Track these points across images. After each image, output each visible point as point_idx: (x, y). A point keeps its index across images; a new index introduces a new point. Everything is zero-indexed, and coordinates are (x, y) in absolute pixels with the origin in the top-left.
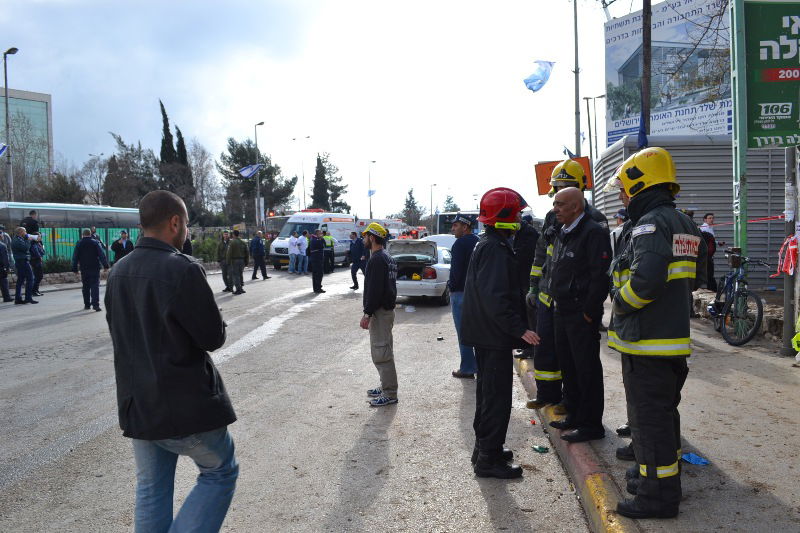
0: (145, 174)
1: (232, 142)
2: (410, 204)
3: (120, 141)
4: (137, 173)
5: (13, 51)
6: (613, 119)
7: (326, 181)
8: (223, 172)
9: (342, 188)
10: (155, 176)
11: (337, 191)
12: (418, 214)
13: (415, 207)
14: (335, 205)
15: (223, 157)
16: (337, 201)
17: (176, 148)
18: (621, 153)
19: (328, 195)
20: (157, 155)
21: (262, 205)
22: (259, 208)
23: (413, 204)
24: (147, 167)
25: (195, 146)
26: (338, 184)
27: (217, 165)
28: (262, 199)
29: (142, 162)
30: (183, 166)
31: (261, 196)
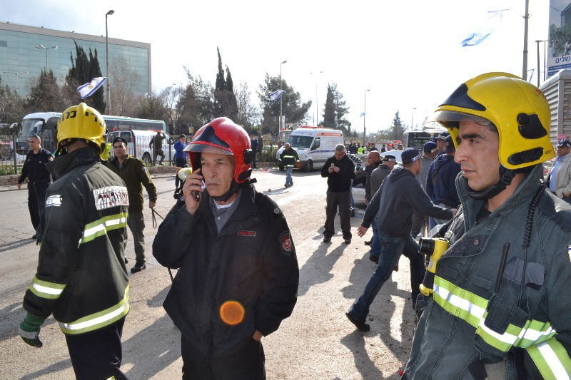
0: (205, 98)
1: (267, 75)
2: (397, 122)
3: (189, 74)
4: (200, 97)
5: (111, 12)
6: (554, 55)
7: (334, 104)
8: (260, 96)
9: (345, 110)
10: (211, 99)
11: (342, 111)
12: (402, 130)
13: (400, 125)
14: (340, 122)
15: (261, 86)
16: (342, 119)
17: (226, 80)
18: (557, 85)
19: (335, 115)
20: (214, 86)
21: (283, 121)
22: (281, 123)
23: (399, 122)
24: (207, 93)
26: (343, 107)
27: (256, 92)
28: (284, 117)
29: (203, 90)
30: (230, 93)
31: (283, 115)
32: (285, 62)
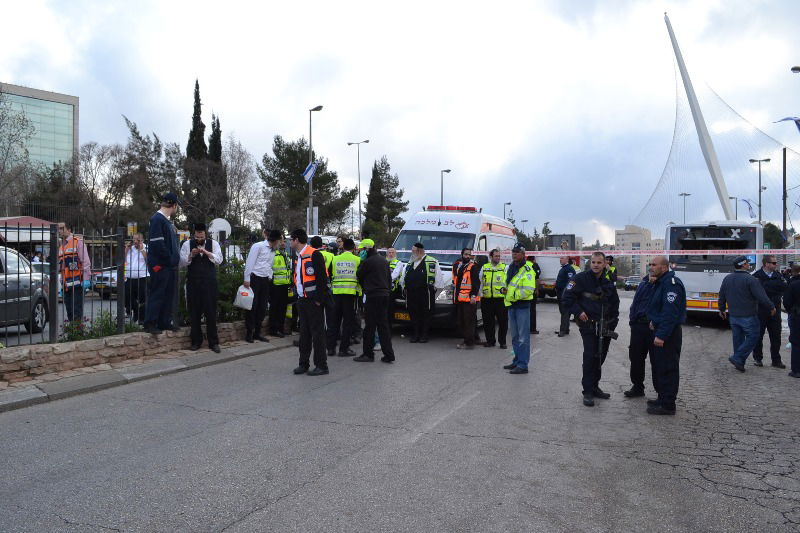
0: (165, 175)
1: (278, 141)
3: (135, 132)
4: (155, 173)
7: (383, 196)
8: (264, 177)
9: (402, 205)
10: (178, 178)
11: (396, 208)
15: (266, 160)
17: (207, 144)
19: (384, 212)
20: (183, 151)
21: (316, 216)
22: (312, 221)
24: (169, 166)
25: (232, 144)
27: (258, 169)
28: (316, 209)
29: (163, 158)
30: (215, 165)
31: (314, 205)
32: (319, 108)
